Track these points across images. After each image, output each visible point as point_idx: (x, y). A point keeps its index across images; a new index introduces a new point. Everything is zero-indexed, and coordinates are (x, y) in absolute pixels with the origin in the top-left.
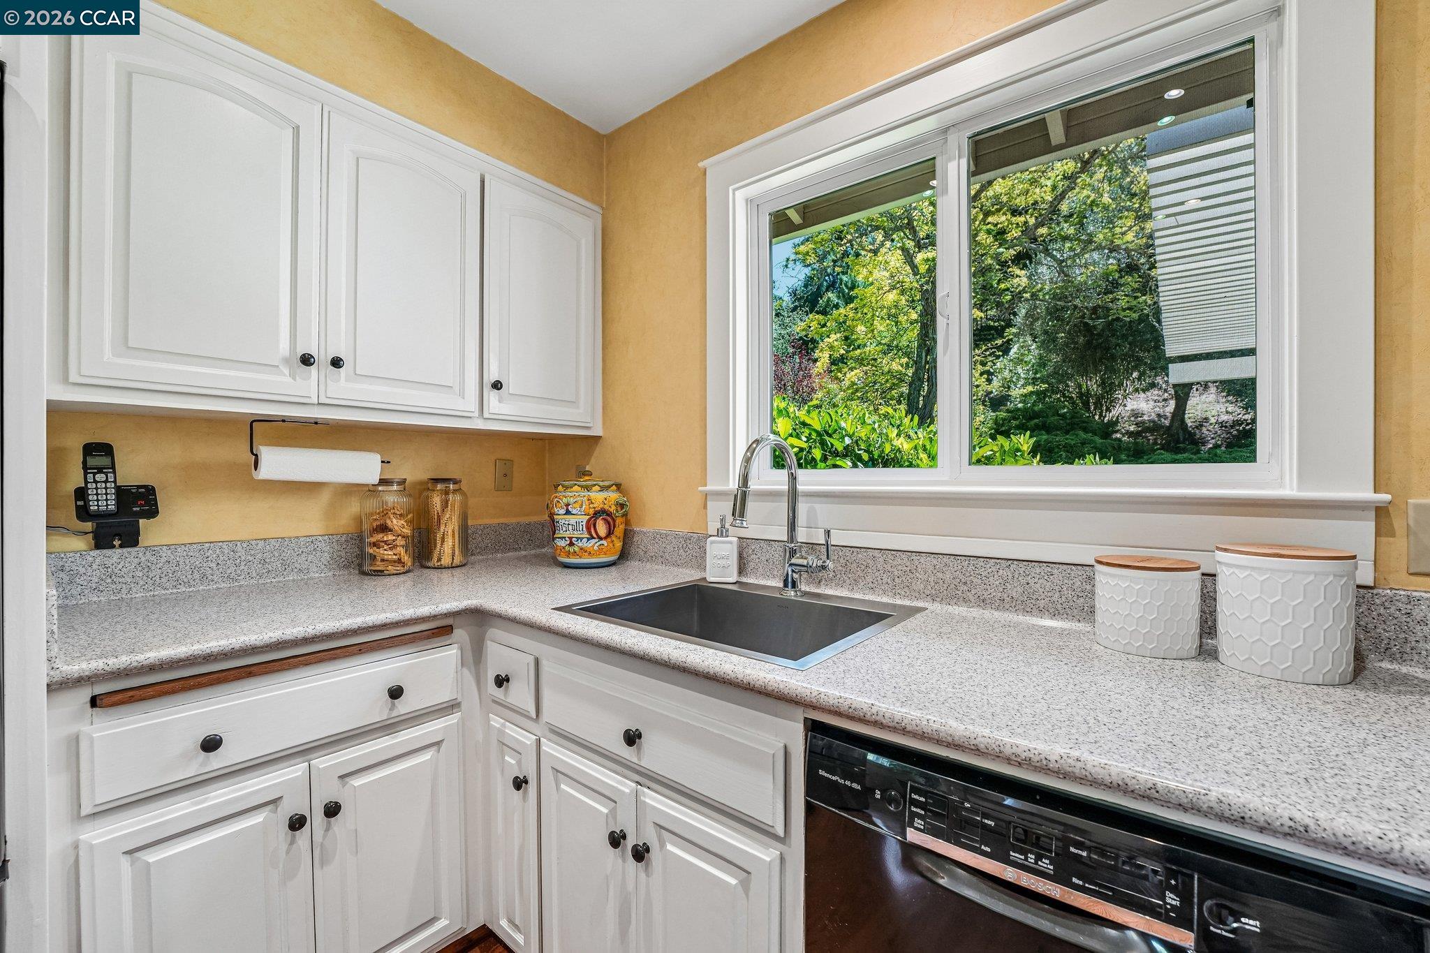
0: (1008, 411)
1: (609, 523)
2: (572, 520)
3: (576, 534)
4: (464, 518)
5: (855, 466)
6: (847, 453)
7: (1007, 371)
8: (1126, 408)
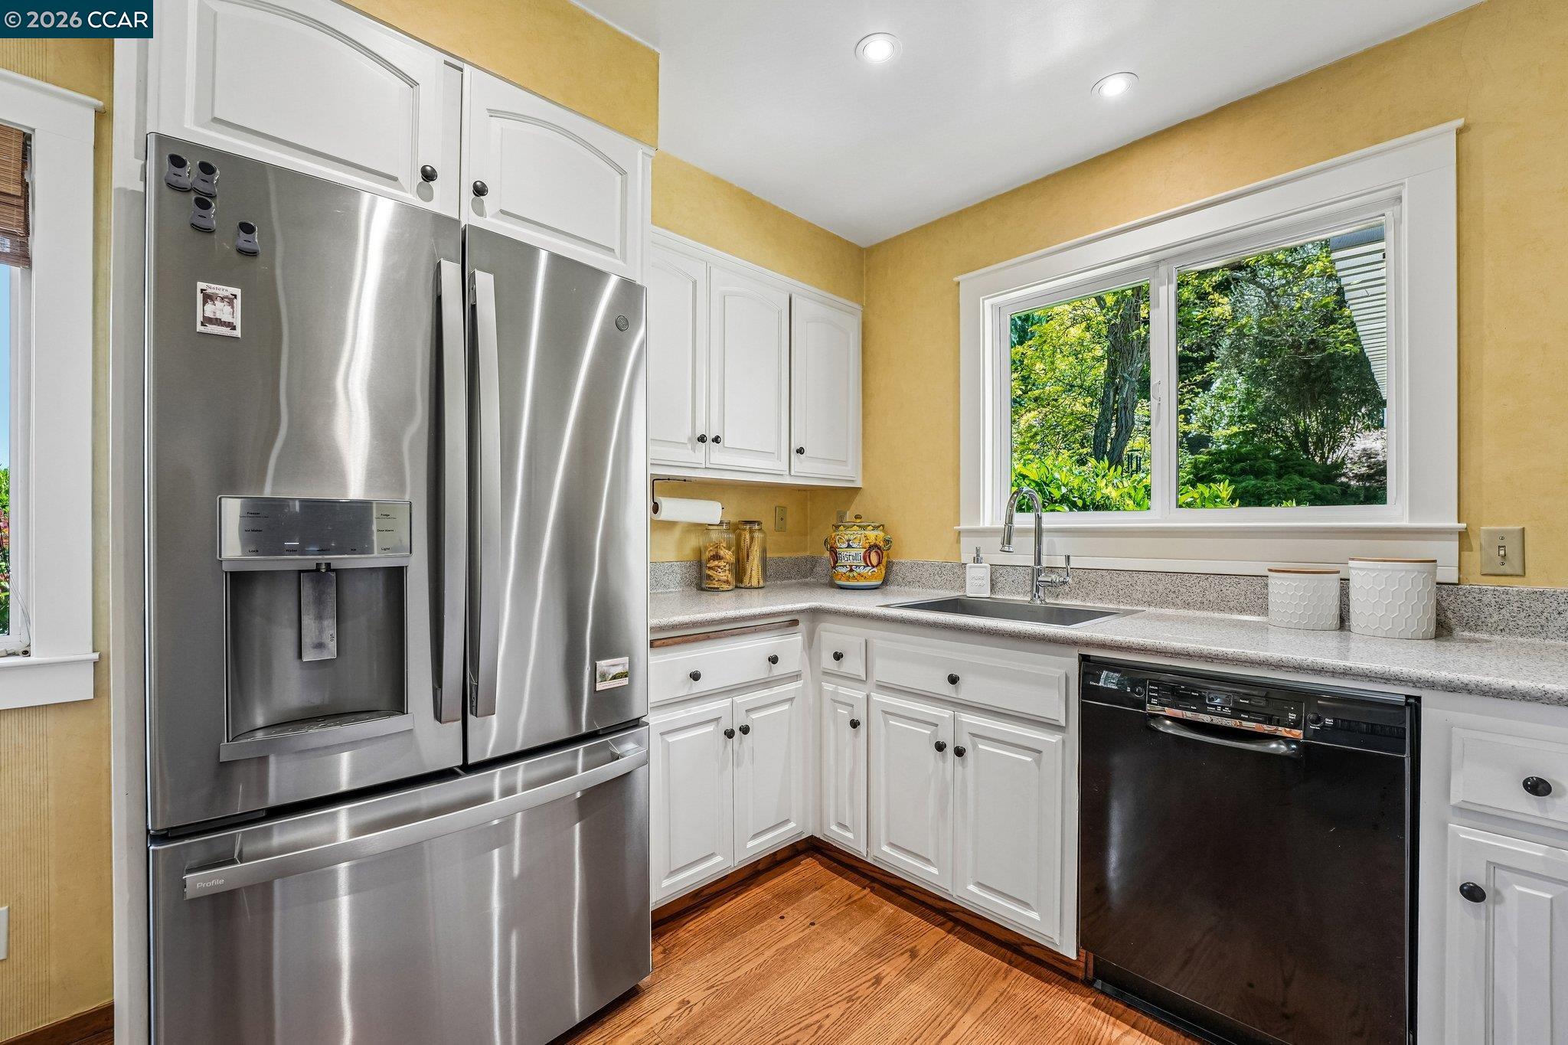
0: (1209, 453)
1: (879, 556)
2: (853, 552)
3: (856, 563)
4: (764, 551)
5: (1071, 510)
6: (1064, 499)
7: (1208, 408)
8: (1354, 448)
